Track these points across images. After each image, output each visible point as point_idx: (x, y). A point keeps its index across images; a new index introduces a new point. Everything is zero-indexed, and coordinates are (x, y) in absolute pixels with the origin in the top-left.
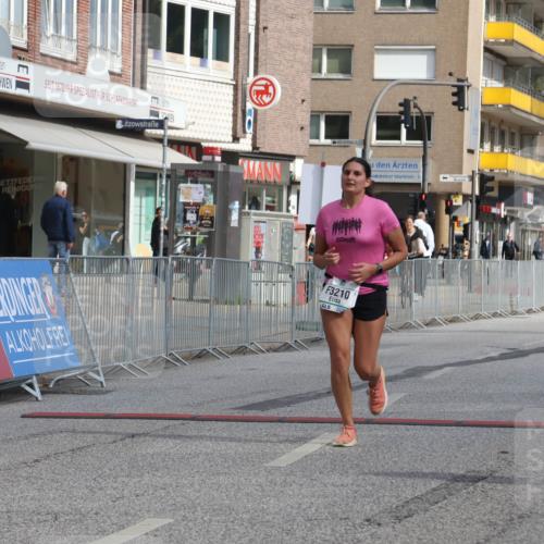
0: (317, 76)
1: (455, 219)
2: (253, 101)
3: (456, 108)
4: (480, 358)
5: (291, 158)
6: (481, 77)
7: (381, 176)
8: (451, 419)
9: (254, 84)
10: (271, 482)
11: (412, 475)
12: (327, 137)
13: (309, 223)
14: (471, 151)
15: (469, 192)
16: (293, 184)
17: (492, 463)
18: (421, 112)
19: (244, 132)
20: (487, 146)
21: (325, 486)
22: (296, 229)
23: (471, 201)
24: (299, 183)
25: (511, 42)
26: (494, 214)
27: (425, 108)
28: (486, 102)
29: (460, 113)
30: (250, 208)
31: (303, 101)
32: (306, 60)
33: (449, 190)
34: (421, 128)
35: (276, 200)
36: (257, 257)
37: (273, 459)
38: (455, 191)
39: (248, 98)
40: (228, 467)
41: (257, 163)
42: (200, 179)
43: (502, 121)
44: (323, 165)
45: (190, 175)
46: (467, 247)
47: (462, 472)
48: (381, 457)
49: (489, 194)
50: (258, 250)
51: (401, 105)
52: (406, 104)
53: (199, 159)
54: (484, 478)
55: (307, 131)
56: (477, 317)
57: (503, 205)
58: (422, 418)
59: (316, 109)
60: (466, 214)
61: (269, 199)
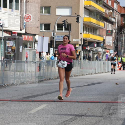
0: (42, 14)
1: (77, 50)
2: (25, 20)
3: (77, 22)
4: (83, 85)
5: (35, 35)
6: (83, 15)
7: (58, 40)
8: (76, 100)
9: (25, 16)
10: (30, 117)
11: (65, 115)
12: (44, 30)
13: (40, 51)
14: (81, 33)
15: (80, 44)
16: (36, 41)
17: (86, 112)
18: (68, 23)
19: (23, 28)
20: (85, 32)
21: (43, 117)
22: (37, 53)
23: (81, 46)
24: (37, 41)
25: (91, 6)
26: (87, 49)
27: (69, 22)
28: (84, 21)
29: (78, 24)
30: (25, 47)
31: (38, 20)
32: (39, 10)
33: (75, 43)
34: (68, 28)
35: (31, 45)
36: (26, 60)
37: (30, 111)
38: (77, 43)
39: (24, 20)
40: (19, 113)
41: (27, 36)
42: (12, 40)
43: (89, 26)
44: (43, 37)
45: (9, 39)
46: (80, 57)
47: (78, 114)
48: (58, 110)
49: (85, 44)
50: (27, 58)
51: (63, 21)
52: (64, 21)
53: (11, 35)
54: (83, 115)
55: (39, 28)
56: (82, 75)
57: (89, 47)
58: (68, 100)
59: (41, 23)
60: (79, 49)
61: (30, 45)
